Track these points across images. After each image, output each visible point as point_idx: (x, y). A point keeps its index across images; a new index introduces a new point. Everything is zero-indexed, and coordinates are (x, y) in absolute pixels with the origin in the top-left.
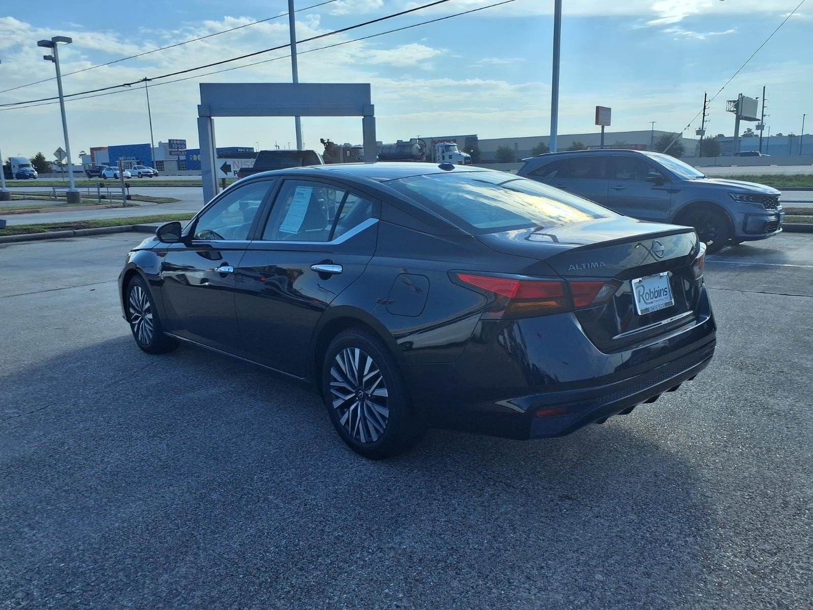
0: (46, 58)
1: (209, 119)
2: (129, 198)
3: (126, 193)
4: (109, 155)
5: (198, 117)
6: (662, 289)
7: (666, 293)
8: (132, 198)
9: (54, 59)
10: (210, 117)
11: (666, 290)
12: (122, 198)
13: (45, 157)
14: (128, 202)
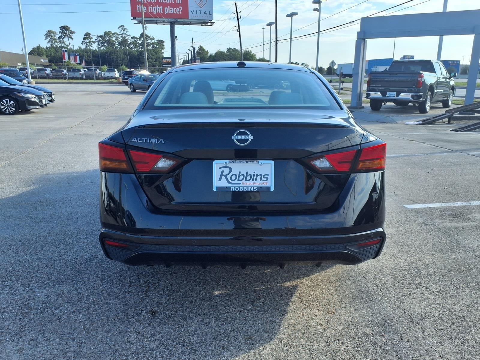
0: (315, 10)
1: (363, 40)
2: (342, 89)
3: (341, 86)
4: (368, 65)
5: (357, 39)
6: (261, 175)
8: (344, 89)
9: (318, 10)
10: (364, 39)
12: (338, 89)
13: (321, 66)
14: (341, 91)
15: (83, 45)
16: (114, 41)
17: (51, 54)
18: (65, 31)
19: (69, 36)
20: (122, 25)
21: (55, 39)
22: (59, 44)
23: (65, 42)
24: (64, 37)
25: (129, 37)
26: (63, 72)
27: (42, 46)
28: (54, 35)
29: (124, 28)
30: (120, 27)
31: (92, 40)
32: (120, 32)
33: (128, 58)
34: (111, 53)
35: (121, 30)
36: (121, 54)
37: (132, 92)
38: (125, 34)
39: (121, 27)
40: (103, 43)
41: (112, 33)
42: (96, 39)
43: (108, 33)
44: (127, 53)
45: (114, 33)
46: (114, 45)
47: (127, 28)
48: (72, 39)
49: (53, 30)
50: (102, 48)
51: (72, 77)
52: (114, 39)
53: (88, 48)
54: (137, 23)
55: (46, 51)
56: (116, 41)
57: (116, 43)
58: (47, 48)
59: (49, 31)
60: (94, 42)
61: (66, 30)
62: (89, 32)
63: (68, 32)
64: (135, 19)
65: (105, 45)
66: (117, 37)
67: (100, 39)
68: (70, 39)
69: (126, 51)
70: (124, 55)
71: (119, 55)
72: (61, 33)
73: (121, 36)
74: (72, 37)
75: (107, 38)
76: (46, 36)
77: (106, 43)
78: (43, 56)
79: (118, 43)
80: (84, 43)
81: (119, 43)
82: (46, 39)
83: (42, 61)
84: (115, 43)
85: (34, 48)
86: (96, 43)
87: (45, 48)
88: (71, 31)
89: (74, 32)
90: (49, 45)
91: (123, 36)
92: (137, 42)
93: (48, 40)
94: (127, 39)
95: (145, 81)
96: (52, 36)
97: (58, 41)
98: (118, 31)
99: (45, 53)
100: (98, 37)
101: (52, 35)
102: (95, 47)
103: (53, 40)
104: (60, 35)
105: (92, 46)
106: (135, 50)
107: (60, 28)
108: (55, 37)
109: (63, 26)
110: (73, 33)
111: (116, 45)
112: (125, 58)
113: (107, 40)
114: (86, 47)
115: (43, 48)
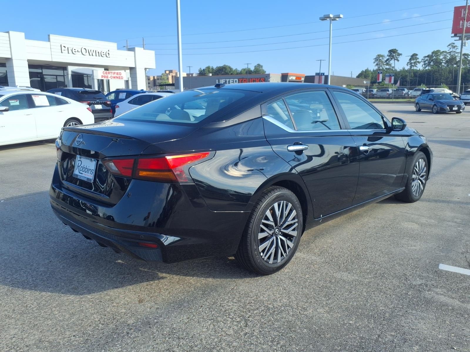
6: (91, 169)
7: (92, 173)
11: (92, 171)
15: (408, 66)
16: (441, 60)
17: (376, 76)
18: (392, 54)
19: (395, 58)
20: (452, 43)
21: (382, 62)
22: (385, 66)
23: (391, 64)
24: (390, 59)
25: (458, 55)
26: (372, 92)
27: (369, 69)
28: (382, 58)
29: (454, 45)
30: (449, 45)
31: (418, 60)
32: (449, 50)
33: (452, 77)
34: (435, 72)
35: (450, 48)
36: (445, 72)
37: (417, 111)
38: (455, 52)
39: (451, 45)
40: (429, 63)
41: (441, 51)
42: (422, 59)
43: (436, 53)
44: (452, 71)
45: (443, 52)
46: (441, 63)
47: (457, 46)
48: (398, 61)
49: (382, 54)
50: (427, 68)
51: (379, 96)
52: (441, 57)
53: (413, 68)
54: (458, 39)
55: (372, 73)
56: (443, 59)
57: (444, 62)
58: (374, 71)
59: (378, 55)
60: (419, 62)
61: (394, 52)
62: (416, 53)
63: (396, 55)
64: (456, 35)
65: (431, 64)
66: (445, 55)
67: (426, 58)
68: (396, 61)
69: (453, 69)
70: (449, 74)
71: (443, 74)
72: (389, 56)
73: (450, 54)
74: (399, 59)
75: (434, 57)
76: (375, 60)
77: (432, 62)
78: (368, 78)
79: (445, 62)
80: (409, 64)
81: (447, 62)
82: (374, 63)
83: (365, 82)
84: (442, 61)
85: (363, 72)
86: (422, 63)
87: (372, 70)
88: (398, 53)
89: (401, 54)
90: (376, 68)
91: (452, 54)
92: (467, 59)
93: (376, 63)
94: (455, 57)
95: (431, 101)
96: (380, 60)
97: (385, 64)
98: (447, 49)
99: (371, 75)
100: (425, 57)
101: (381, 58)
102: (420, 67)
103: (381, 63)
104: (388, 58)
105: (416, 67)
106: (464, 67)
107: (389, 51)
108: (383, 60)
109: (392, 50)
110: (399, 56)
111: (443, 64)
112: (450, 76)
113: (434, 59)
114: (411, 67)
115: (371, 71)
